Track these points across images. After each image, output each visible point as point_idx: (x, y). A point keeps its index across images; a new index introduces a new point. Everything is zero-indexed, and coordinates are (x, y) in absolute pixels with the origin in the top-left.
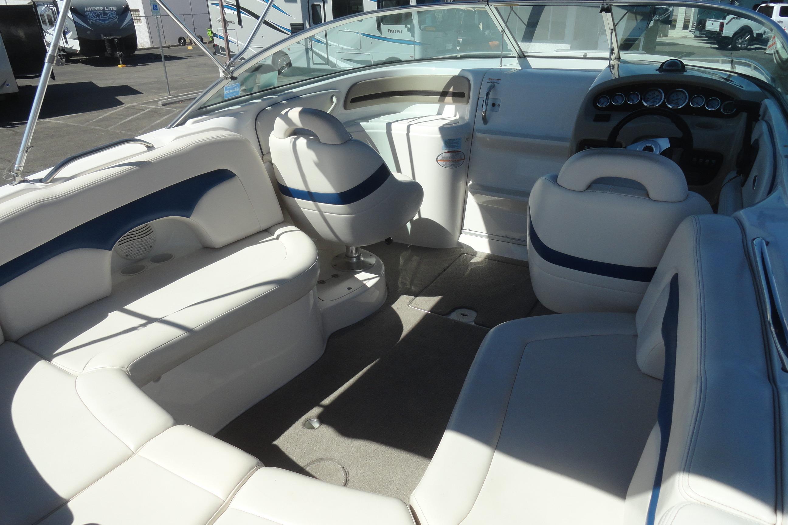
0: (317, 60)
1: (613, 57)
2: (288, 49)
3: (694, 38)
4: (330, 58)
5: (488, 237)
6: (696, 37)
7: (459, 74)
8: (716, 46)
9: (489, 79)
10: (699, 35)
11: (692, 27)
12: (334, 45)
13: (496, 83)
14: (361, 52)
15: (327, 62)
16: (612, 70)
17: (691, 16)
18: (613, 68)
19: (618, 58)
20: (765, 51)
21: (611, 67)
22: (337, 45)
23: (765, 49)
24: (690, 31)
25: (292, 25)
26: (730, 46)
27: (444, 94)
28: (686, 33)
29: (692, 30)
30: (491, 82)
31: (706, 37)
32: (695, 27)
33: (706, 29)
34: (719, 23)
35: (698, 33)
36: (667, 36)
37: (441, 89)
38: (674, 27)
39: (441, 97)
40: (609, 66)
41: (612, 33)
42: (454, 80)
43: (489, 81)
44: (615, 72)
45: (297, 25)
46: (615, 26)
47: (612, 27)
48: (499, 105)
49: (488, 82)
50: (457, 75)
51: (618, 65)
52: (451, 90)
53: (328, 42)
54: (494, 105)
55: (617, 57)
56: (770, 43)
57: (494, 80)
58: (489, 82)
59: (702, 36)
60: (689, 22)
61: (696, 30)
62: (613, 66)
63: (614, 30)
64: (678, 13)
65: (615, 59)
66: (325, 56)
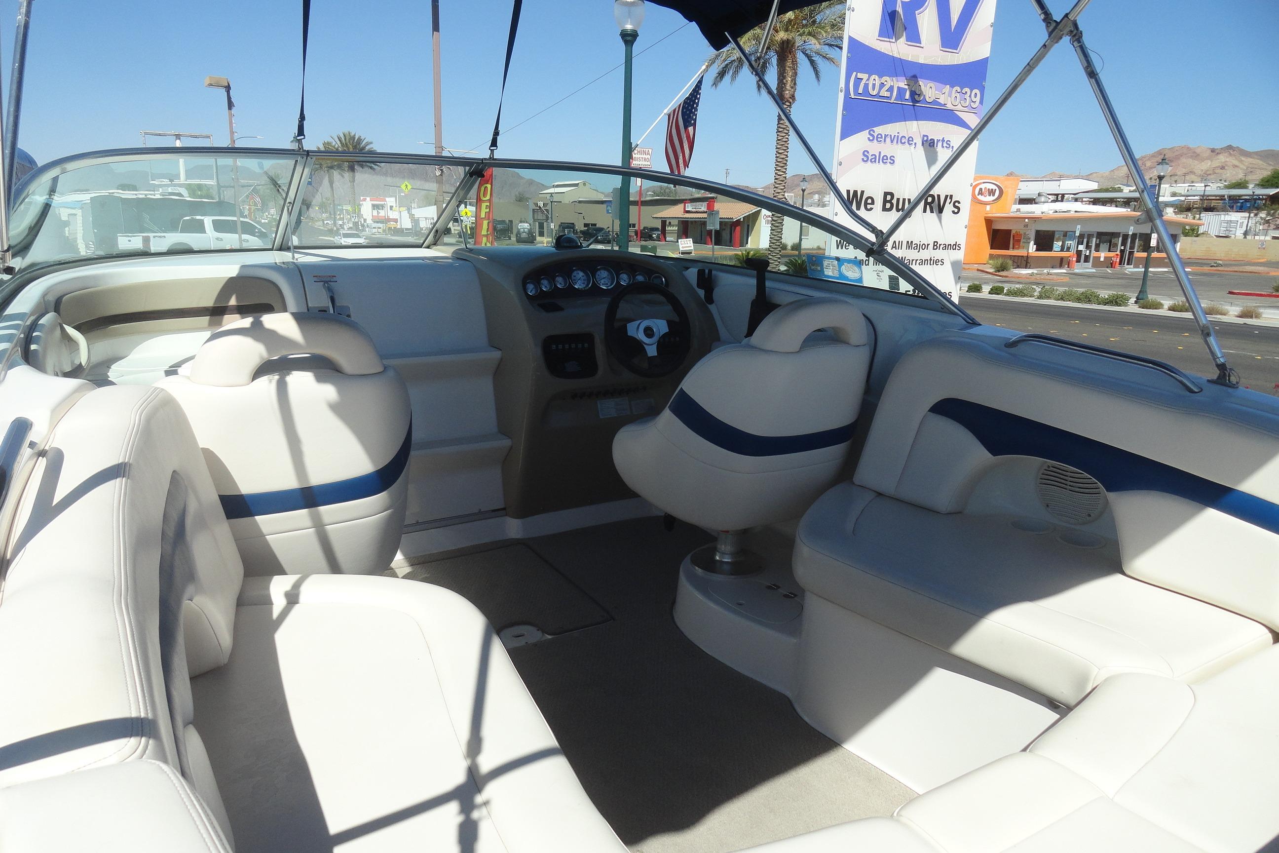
7: (238, 274)
9: (315, 276)
13: (330, 282)
27: (217, 312)
34: (141, 237)
37: (209, 302)
39: (214, 317)
42: (232, 285)
43: (318, 279)
49: (315, 281)
50: (235, 276)
52: (233, 302)
57: (326, 277)
58: (319, 282)
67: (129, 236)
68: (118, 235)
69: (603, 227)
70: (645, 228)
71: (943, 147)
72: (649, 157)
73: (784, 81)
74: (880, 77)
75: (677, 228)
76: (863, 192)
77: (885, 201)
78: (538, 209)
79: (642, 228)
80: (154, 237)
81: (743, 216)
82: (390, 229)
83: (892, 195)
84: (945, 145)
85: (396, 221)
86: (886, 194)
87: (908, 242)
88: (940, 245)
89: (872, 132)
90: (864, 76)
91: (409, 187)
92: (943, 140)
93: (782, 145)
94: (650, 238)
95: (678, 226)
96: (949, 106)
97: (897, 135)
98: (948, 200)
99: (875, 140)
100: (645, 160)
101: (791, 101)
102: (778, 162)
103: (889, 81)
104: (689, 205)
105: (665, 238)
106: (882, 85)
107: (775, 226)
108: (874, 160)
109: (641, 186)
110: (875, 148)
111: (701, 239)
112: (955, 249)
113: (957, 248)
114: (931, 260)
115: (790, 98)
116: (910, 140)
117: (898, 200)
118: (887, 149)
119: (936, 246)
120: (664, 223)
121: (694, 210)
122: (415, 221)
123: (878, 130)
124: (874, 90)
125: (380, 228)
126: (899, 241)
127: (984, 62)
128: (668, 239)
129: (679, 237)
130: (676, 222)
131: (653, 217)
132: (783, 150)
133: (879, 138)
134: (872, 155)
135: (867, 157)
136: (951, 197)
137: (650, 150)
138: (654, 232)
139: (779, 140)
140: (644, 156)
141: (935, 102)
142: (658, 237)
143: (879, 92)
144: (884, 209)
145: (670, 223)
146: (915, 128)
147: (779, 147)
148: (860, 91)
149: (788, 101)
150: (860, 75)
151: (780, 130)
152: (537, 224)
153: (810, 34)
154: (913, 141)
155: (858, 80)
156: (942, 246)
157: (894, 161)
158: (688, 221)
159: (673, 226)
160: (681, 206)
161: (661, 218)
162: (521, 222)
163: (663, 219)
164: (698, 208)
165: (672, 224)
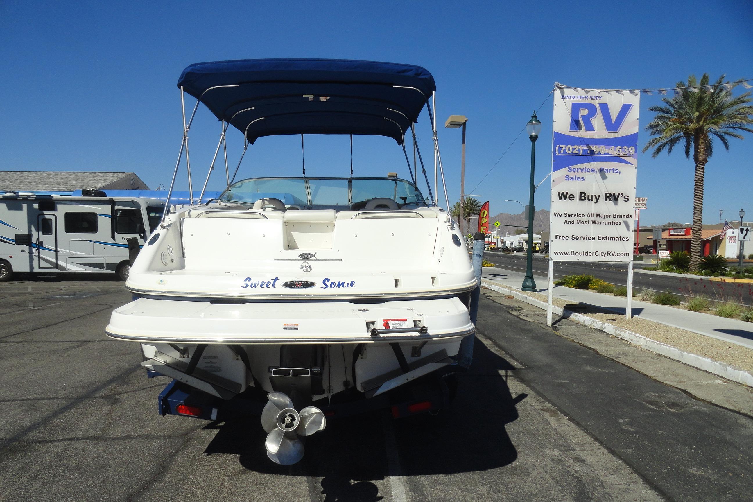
0: (43, 264)
2: (10, 256)
4: (59, 263)
12: (65, 252)
14: (94, 256)
15: (56, 266)
22: (69, 251)
25: (17, 236)
45: (23, 235)
53: (58, 249)
66: (54, 261)
70: (645, 246)
71: (613, 172)
72: (645, 203)
73: (699, 151)
74: (572, 146)
75: (665, 247)
76: (567, 193)
77: (581, 196)
81: (711, 237)
82: (491, 248)
83: (585, 194)
84: (615, 171)
85: (495, 243)
86: (581, 193)
87: (597, 214)
88: (618, 216)
89: (570, 168)
90: (564, 146)
91: (499, 224)
92: (613, 169)
93: (698, 188)
95: (665, 243)
96: (615, 155)
97: (584, 168)
98: (620, 195)
99: (572, 171)
100: (642, 204)
101: (704, 162)
102: (696, 198)
103: (577, 147)
104: (673, 231)
105: (656, 251)
106: (574, 149)
107: (695, 236)
108: (572, 179)
109: (638, 220)
110: (572, 174)
112: (628, 217)
113: (629, 217)
114: (612, 222)
115: (703, 160)
116: (593, 170)
117: (589, 196)
118: (579, 174)
119: (615, 216)
120: (655, 242)
121: (676, 234)
122: (504, 243)
123: (573, 167)
124: (569, 151)
126: (591, 214)
127: (636, 134)
131: (648, 238)
132: (699, 191)
133: (574, 170)
134: (571, 177)
135: (567, 178)
136: (622, 194)
137: (646, 199)
139: (696, 185)
140: (642, 202)
141: (606, 154)
143: (572, 151)
144: (581, 199)
145: (660, 242)
146: (596, 165)
147: (696, 189)
148: (562, 152)
149: (702, 162)
150: (561, 146)
151: (697, 179)
153: (713, 123)
154: (594, 170)
155: (560, 148)
156: (619, 216)
157: (584, 179)
158: (672, 240)
160: (667, 231)
164: (678, 233)
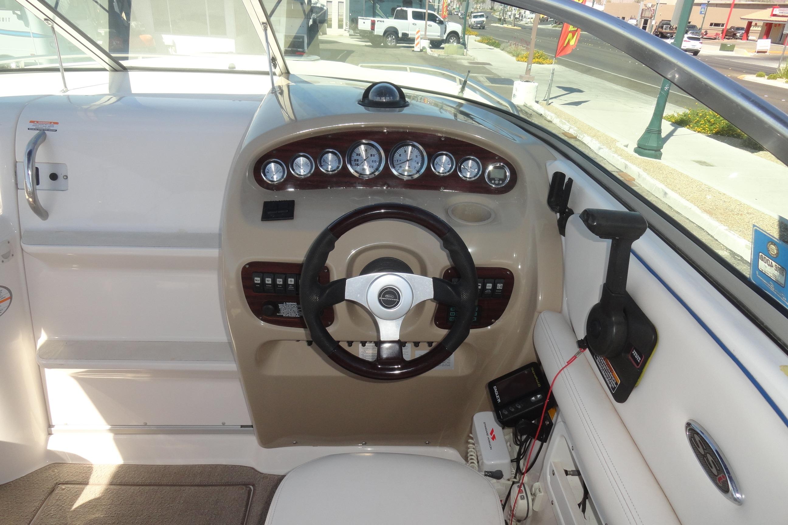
1: (277, 71)
3: (350, 37)
5: (111, 430)
6: (350, 35)
8: (370, 44)
9: (31, 122)
10: (353, 34)
11: (346, 25)
13: (48, 130)
16: (279, 96)
17: (343, 15)
18: (282, 93)
19: (286, 73)
20: (413, 49)
21: (276, 91)
23: (413, 47)
24: (345, 30)
26: (382, 44)
28: (341, 31)
29: (346, 29)
30: (38, 129)
31: (360, 36)
32: (348, 26)
33: (359, 29)
34: (370, 20)
35: (352, 32)
36: (326, 34)
38: (330, 26)
40: (274, 91)
41: (265, 30)
43: (31, 126)
44: (285, 100)
46: (268, 17)
47: (265, 20)
48: (66, 177)
49: (29, 129)
51: (288, 86)
54: (54, 177)
55: (284, 71)
56: (416, 42)
57: (42, 123)
58: (32, 129)
59: (356, 34)
60: (343, 21)
61: (350, 29)
62: (280, 87)
63: (268, 24)
64: (331, 12)
65: (281, 74)
67: (363, 19)
68: (359, 17)
69: (696, 25)
70: (732, 28)
75: (760, 29)
78: (647, 9)
79: (728, 27)
80: (378, 21)
94: (734, 36)
95: (762, 27)
104: (778, 9)
105: (747, 36)
111: (780, 41)
120: (750, 24)
121: (781, 14)
125: (532, 18)
128: (750, 38)
129: (760, 38)
130: (761, 23)
131: (742, 18)
138: (738, 31)
142: (741, 36)
145: (756, 24)
152: (643, 20)
158: (772, 23)
159: (759, 26)
161: (748, 19)
162: (631, 18)
163: (750, 21)
164: (784, 13)
165: (757, 25)
